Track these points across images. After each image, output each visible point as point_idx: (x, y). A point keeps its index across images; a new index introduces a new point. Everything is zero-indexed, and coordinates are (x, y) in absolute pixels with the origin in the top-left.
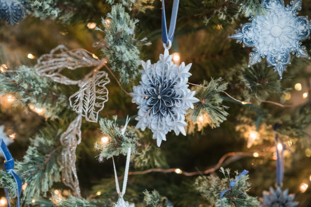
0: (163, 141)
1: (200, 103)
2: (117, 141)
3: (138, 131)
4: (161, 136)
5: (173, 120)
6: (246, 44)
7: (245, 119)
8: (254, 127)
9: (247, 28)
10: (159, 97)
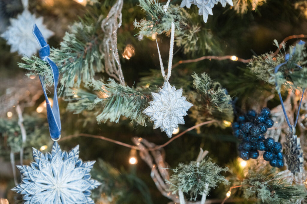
0: (209, 16)
2: (159, 18)
3: (183, 9)
4: (207, 10)
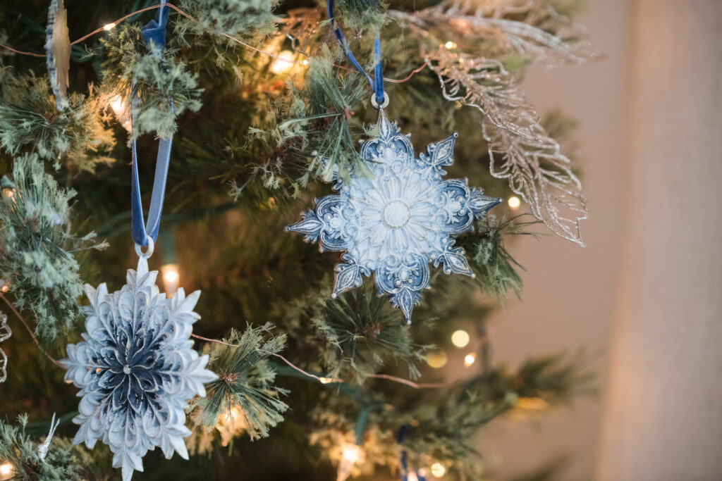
1: (221, 382)
5: (157, 423)
6: (325, 246)
7: (331, 417)
8: (351, 436)
9: (329, 208)
10: (127, 370)
